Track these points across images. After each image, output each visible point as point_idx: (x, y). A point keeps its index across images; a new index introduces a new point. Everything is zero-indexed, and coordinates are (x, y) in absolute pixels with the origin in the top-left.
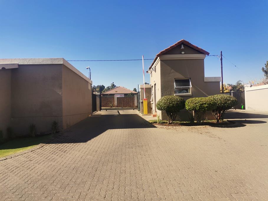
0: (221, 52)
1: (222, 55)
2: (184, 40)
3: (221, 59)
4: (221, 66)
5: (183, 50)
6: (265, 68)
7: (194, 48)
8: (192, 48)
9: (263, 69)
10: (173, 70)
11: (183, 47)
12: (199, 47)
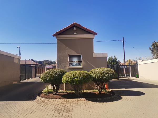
0: (123, 38)
1: (123, 40)
2: (75, 23)
3: (123, 43)
4: (123, 47)
5: (75, 31)
6: (151, 48)
7: (84, 29)
8: (83, 30)
9: (150, 48)
10: (67, 48)
11: (75, 29)
12: (88, 29)
